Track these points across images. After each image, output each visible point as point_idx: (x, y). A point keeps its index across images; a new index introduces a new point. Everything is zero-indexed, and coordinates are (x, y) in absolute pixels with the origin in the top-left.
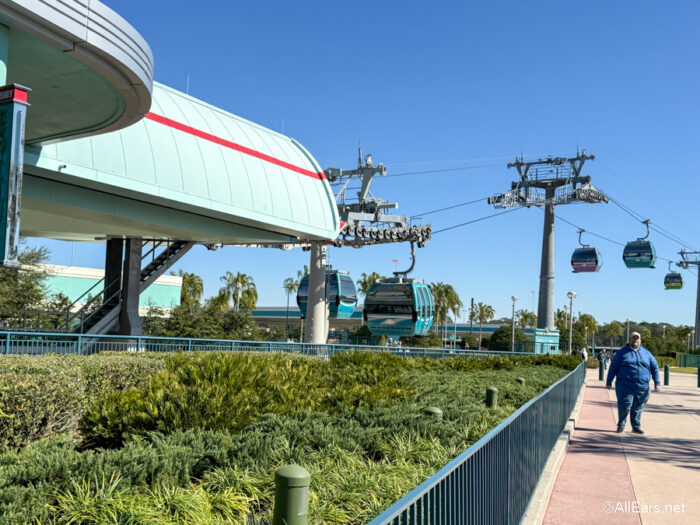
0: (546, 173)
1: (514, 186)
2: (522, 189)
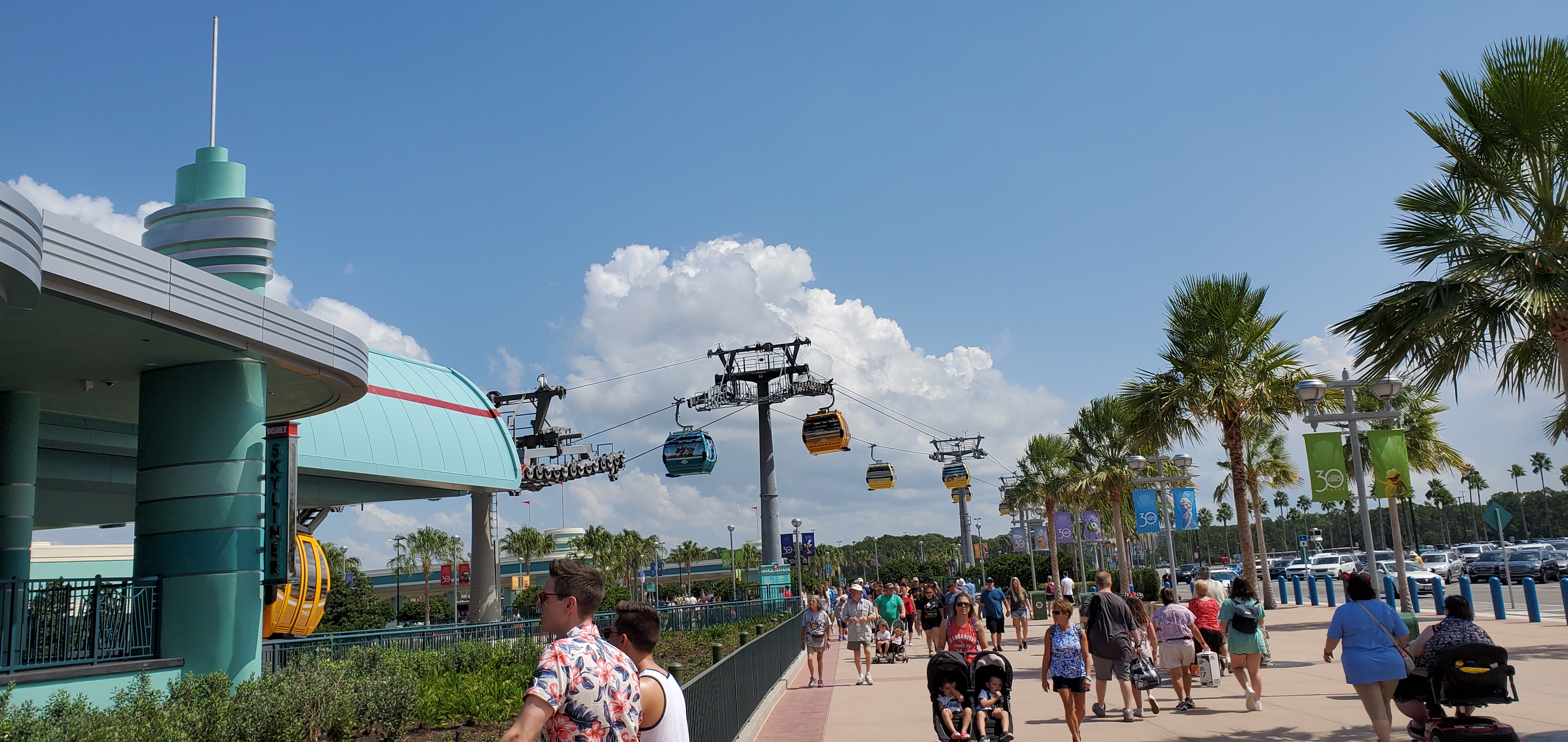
0: (755, 363)
1: (718, 379)
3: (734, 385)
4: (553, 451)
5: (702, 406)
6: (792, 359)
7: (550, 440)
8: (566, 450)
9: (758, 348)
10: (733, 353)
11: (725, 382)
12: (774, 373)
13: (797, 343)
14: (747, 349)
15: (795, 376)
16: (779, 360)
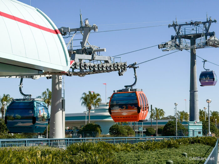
0: (190, 31)
1: (172, 38)
2: (177, 40)
3: (180, 41)
4: (90, 57)
5: (165, 49)
6: (207, 30)
7: (89, 52)
8: (97, 57)
9: (192, 24)
10: (180, 26)
11: (176, 39)
12: (199, 36)
13: (210, 22)
14: (187, 24)
15: (208, 37)
16: (201, 30)
